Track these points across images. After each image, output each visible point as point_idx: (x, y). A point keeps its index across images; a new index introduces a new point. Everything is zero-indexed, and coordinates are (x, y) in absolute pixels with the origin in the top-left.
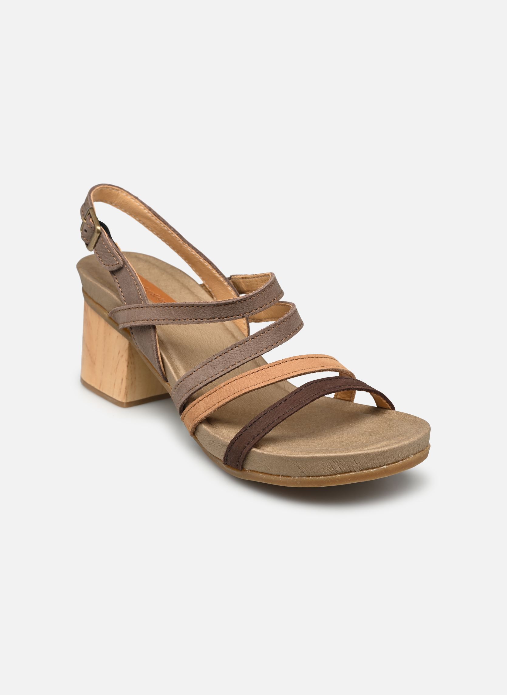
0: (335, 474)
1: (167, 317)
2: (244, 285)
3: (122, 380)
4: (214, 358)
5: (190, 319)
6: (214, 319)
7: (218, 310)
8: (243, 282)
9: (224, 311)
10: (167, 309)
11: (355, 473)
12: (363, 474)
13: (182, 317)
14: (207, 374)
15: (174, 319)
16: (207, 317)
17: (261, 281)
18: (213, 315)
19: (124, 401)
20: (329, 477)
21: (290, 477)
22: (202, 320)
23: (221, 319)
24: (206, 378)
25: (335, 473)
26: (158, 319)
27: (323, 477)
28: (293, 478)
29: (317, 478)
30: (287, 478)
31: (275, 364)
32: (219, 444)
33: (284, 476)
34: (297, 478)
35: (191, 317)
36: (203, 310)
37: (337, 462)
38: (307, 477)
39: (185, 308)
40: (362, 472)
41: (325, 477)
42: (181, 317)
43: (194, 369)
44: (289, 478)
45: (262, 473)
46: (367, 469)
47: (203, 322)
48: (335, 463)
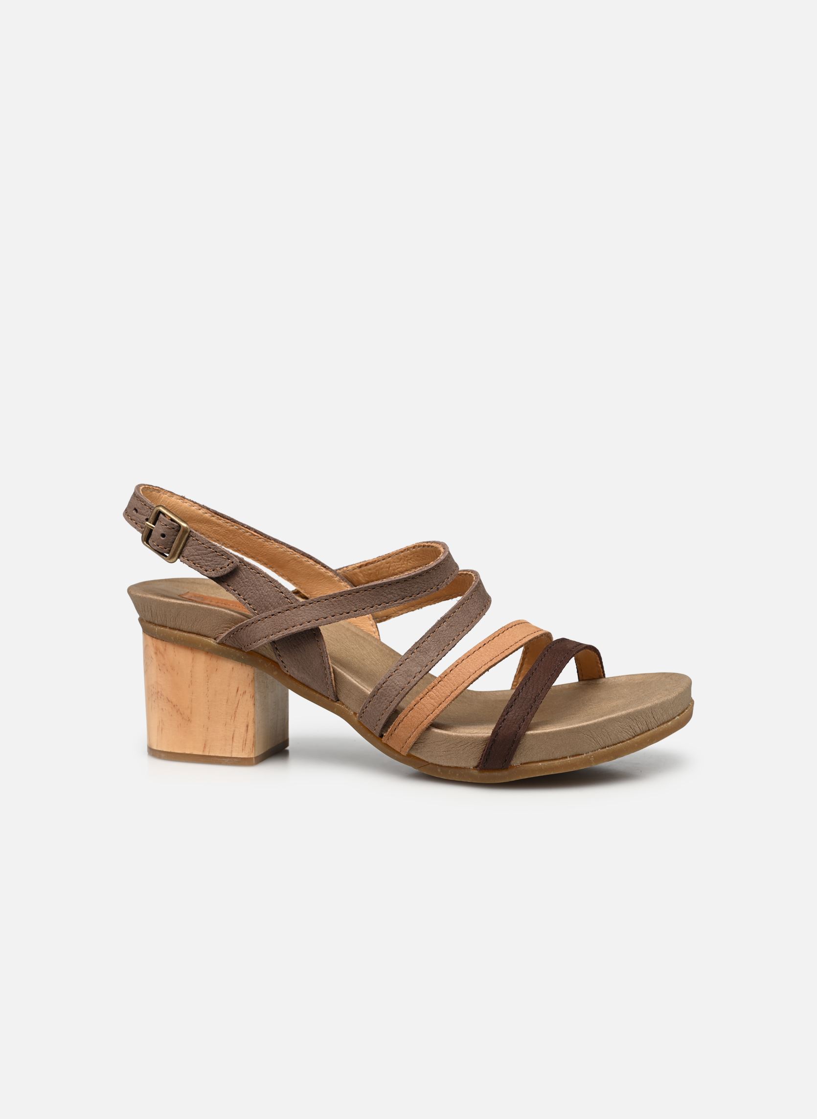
0: (634, 737)
1: (339, 610)
2: (362, 575)
3: (247, 726)
4: (423, 641)
5: (371, 606)
6: (403, 599)
7: (408, 585)
8: (361, 572)
9: (416, 586)
10: (335, 601)
11: (654, 730)
12: (661, 730)
13: (359, 605)
14: (420, 663)
15: (348, 612)
16: (395, 599)
17: (398, 560)
18: (403, 594)
19: (252, 756)
20: (628, 742)
21: (582, 754)
22: (388, 603)
23: (413, 597)
24: (419, 669)
25: (634, 735)
26: (325, 617)
27: (621, 744)
28: (585, 755)
29: (615, 746)
30: (577, 757)
31: (499, 632)
32: (469, 744)
33: (573, 756)
34: (590, 753)
35: (373, 603)
36: (390, 590)
37: (636, 720)
38: (603, 748)
39: (363, 594)
40: (659, 727)
41: (623, 743)
42: (357, 606)
43: (399, 663)
44: (580, 757)
45: (540, 761)
46: (663, 723)
47: (390, 606)
48: (634, 721)
